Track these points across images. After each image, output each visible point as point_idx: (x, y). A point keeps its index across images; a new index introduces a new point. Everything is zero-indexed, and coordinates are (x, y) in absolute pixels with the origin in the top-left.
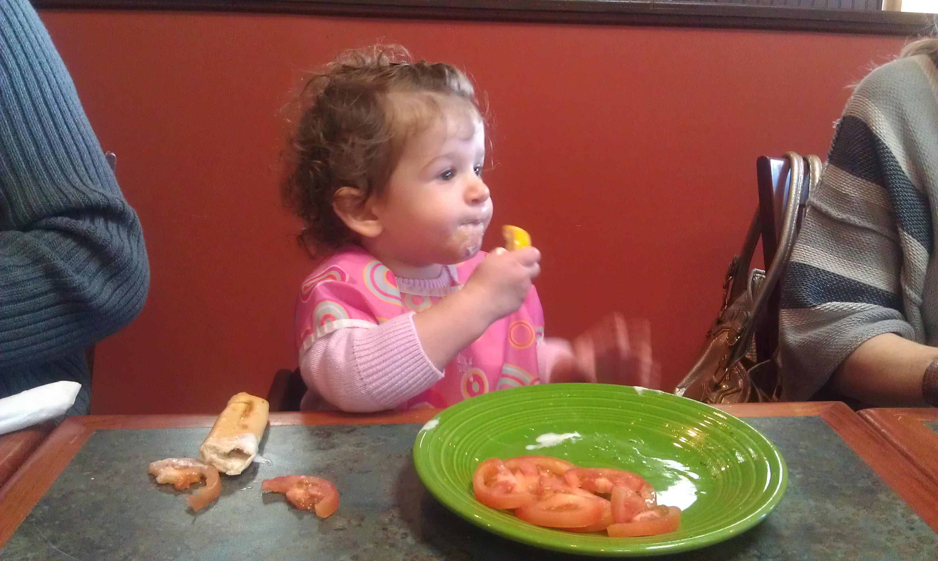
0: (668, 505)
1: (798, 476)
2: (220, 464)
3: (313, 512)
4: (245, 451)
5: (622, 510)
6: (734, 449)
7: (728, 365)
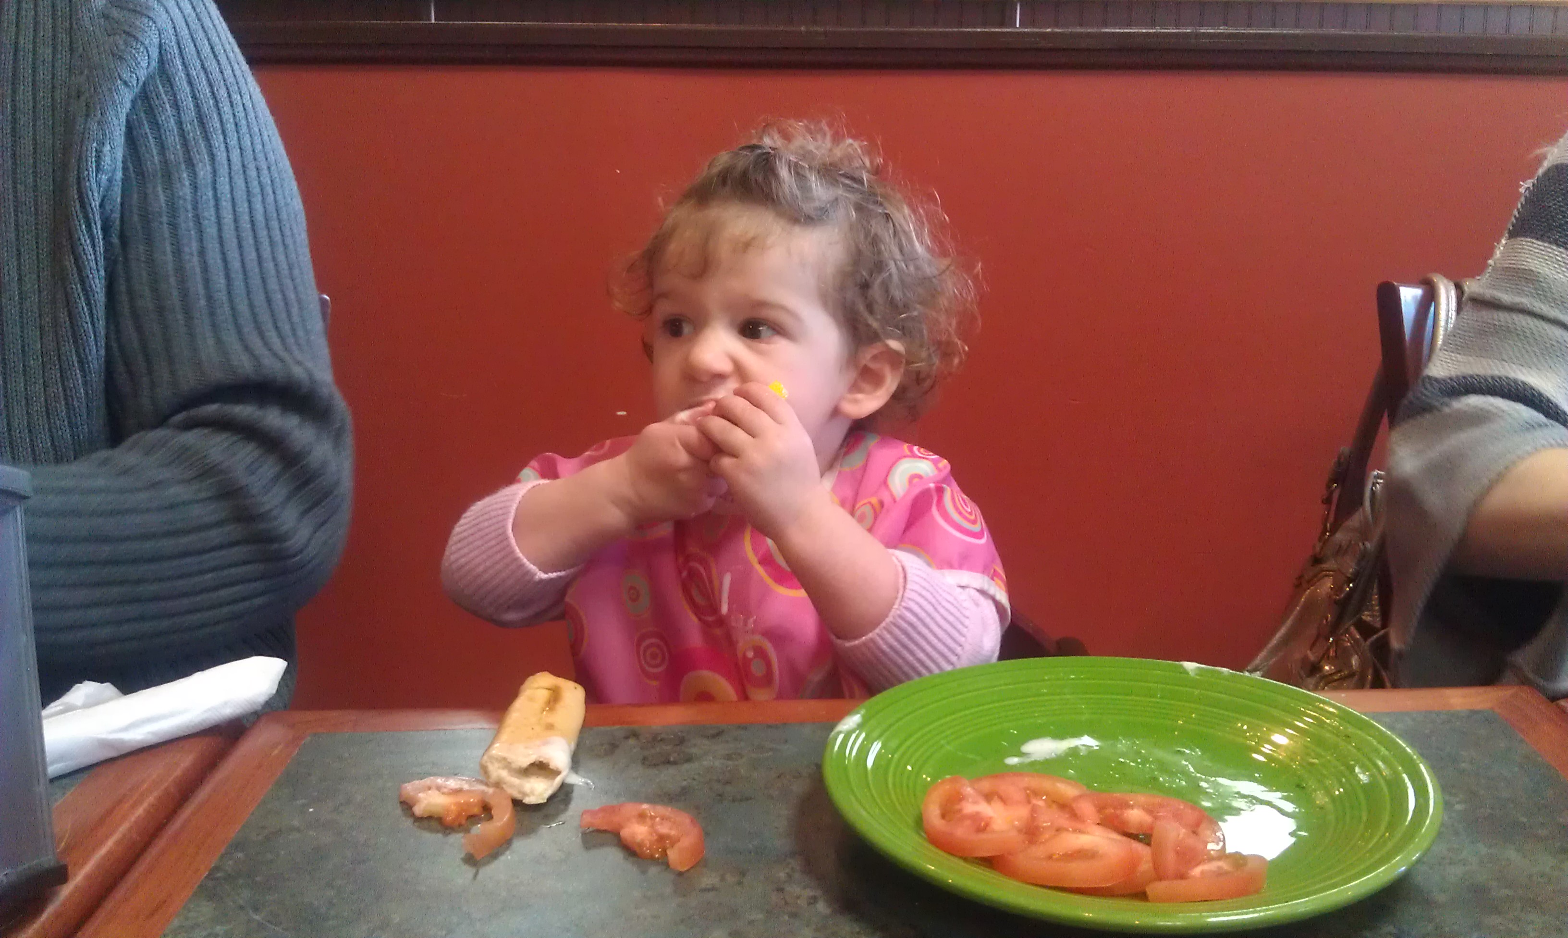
0: (1245, 852)
1: (1458, 807)
2: (512, 786)
3: (664, 862)
4: (552, 766)
5: (1170, 859)
6: (1352, 763)
7: (1332, 633)
